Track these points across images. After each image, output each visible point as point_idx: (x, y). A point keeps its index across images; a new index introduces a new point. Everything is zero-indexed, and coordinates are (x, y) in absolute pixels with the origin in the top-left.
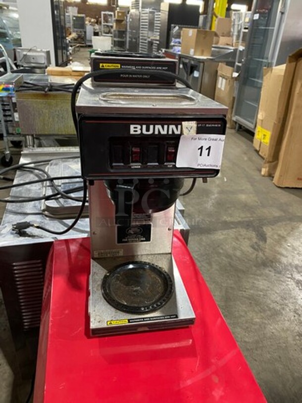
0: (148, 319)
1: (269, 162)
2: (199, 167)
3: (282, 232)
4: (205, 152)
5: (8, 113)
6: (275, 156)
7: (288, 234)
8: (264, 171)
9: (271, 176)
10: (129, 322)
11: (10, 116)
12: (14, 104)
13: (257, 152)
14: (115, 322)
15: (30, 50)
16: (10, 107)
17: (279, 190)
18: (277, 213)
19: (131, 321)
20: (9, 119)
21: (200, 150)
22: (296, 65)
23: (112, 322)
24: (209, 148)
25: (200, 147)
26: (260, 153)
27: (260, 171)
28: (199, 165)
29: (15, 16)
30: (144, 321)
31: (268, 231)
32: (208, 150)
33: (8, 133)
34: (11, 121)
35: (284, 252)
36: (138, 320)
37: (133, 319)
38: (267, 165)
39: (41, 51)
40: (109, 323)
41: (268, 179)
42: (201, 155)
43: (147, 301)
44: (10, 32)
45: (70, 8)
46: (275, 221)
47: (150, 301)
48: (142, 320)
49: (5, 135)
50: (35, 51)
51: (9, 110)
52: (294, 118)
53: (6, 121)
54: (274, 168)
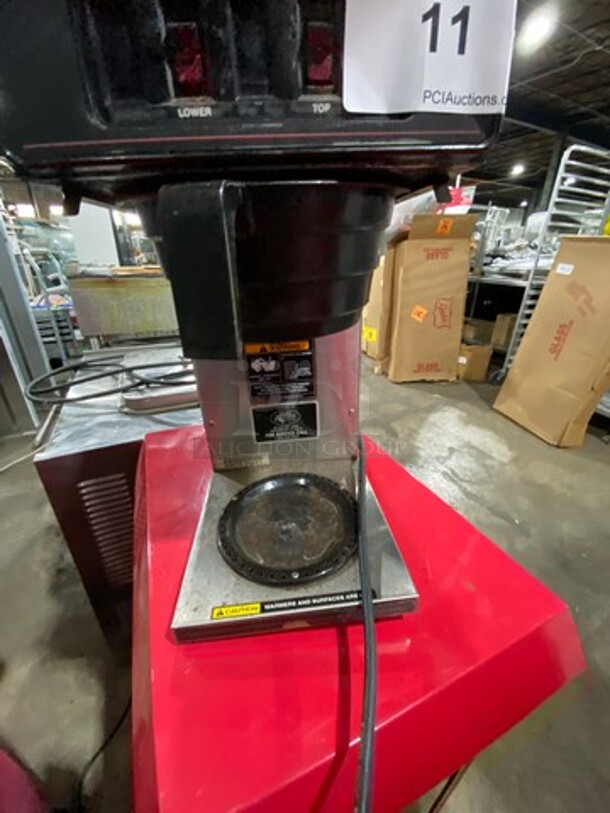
0: (308, 602)
1: (381, 359)
2: (428, 107)
3: (413, 425)
4: (449, 32)
5: (65, 331)
6: (386, 352)
7: (419, 427)
8: (377, 370)
9: (385, 373)
10: (263, 610)
11: (69, 334)
12: (74, 320)
13: (365, 353)
14: (231, 609)
15: (89, 265)
16: (69, 323)
17: (396, 386)
18: (400, 408)
19: (267, 607)
20: (67, 337)
21: (430, 21)
22: (395, 252)
23: (224, 610)
24: (463, 17)
25: (429, 7)
26: (369, 354)
27: (373, 370)
28: (428, 95)
29: (68, 236)
30: (297, 607)
31: (397, 426)
32: (459, 24)
33: (68, 356)
34: (71, 340)
35: (420, 445)
36: (285, 605)
37: (273, 603)
38: (379, 363)
39: (104, 266)
40: (216, 612)
41: (382, 378)
42: (433, 48)
43: (308, 556)
44: (63, 252)
45: (135, 232)
46: (400, 416)
47: (314, 555)
48: (294, 604)
49: (64, 358)
50: (97, 266)
51: (67, 327)
52: (402, 308)
53: (64, 341)
54: (387, 364)
